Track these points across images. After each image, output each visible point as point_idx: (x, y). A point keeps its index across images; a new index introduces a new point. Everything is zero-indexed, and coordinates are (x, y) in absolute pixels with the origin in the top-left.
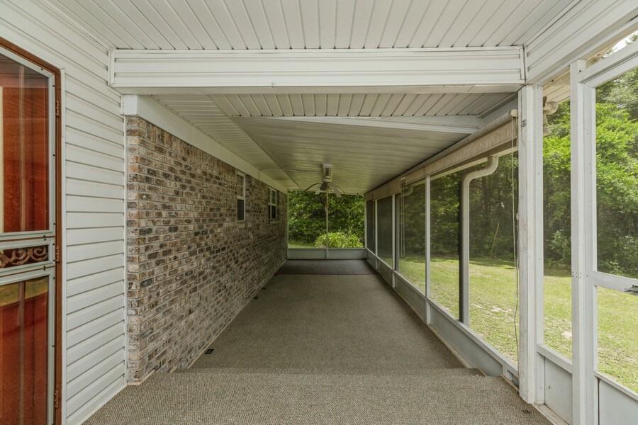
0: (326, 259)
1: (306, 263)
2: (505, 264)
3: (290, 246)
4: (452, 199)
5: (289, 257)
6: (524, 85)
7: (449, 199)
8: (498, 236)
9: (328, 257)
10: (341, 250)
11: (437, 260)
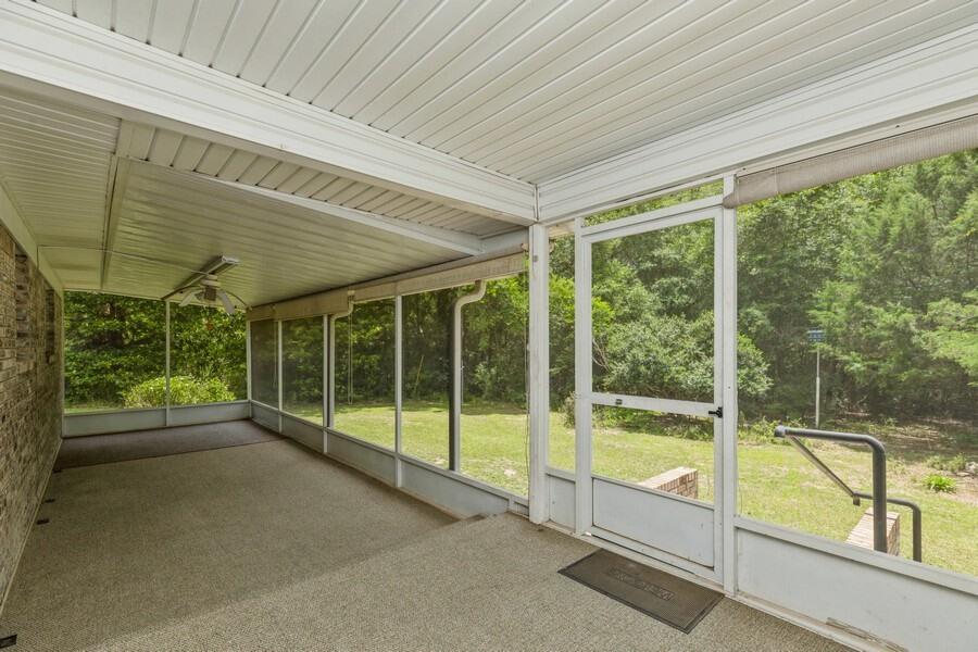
0: (165, 428)
1: (107, 441)
2: (431, 406)
3: (67, 411)
4: (367, 321)
5: (66, 433)
6: (536, 223)
7: (363, 322)
8: (422, 372)
9: (170, 421)
10: (190, 407)
11: (348, 409)
